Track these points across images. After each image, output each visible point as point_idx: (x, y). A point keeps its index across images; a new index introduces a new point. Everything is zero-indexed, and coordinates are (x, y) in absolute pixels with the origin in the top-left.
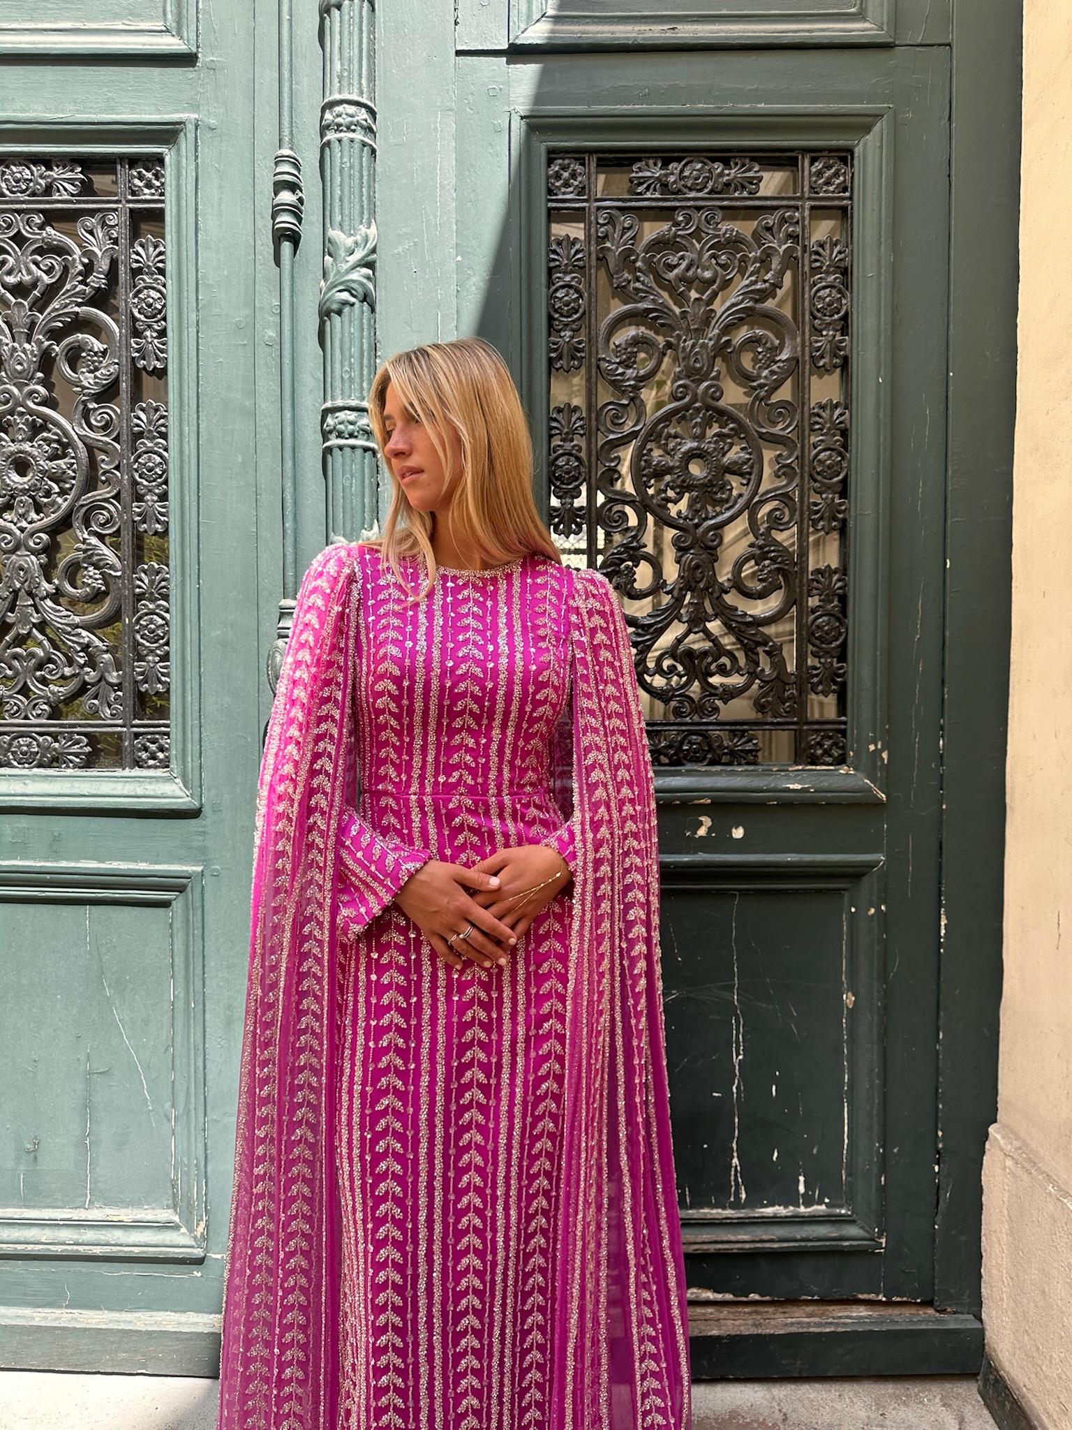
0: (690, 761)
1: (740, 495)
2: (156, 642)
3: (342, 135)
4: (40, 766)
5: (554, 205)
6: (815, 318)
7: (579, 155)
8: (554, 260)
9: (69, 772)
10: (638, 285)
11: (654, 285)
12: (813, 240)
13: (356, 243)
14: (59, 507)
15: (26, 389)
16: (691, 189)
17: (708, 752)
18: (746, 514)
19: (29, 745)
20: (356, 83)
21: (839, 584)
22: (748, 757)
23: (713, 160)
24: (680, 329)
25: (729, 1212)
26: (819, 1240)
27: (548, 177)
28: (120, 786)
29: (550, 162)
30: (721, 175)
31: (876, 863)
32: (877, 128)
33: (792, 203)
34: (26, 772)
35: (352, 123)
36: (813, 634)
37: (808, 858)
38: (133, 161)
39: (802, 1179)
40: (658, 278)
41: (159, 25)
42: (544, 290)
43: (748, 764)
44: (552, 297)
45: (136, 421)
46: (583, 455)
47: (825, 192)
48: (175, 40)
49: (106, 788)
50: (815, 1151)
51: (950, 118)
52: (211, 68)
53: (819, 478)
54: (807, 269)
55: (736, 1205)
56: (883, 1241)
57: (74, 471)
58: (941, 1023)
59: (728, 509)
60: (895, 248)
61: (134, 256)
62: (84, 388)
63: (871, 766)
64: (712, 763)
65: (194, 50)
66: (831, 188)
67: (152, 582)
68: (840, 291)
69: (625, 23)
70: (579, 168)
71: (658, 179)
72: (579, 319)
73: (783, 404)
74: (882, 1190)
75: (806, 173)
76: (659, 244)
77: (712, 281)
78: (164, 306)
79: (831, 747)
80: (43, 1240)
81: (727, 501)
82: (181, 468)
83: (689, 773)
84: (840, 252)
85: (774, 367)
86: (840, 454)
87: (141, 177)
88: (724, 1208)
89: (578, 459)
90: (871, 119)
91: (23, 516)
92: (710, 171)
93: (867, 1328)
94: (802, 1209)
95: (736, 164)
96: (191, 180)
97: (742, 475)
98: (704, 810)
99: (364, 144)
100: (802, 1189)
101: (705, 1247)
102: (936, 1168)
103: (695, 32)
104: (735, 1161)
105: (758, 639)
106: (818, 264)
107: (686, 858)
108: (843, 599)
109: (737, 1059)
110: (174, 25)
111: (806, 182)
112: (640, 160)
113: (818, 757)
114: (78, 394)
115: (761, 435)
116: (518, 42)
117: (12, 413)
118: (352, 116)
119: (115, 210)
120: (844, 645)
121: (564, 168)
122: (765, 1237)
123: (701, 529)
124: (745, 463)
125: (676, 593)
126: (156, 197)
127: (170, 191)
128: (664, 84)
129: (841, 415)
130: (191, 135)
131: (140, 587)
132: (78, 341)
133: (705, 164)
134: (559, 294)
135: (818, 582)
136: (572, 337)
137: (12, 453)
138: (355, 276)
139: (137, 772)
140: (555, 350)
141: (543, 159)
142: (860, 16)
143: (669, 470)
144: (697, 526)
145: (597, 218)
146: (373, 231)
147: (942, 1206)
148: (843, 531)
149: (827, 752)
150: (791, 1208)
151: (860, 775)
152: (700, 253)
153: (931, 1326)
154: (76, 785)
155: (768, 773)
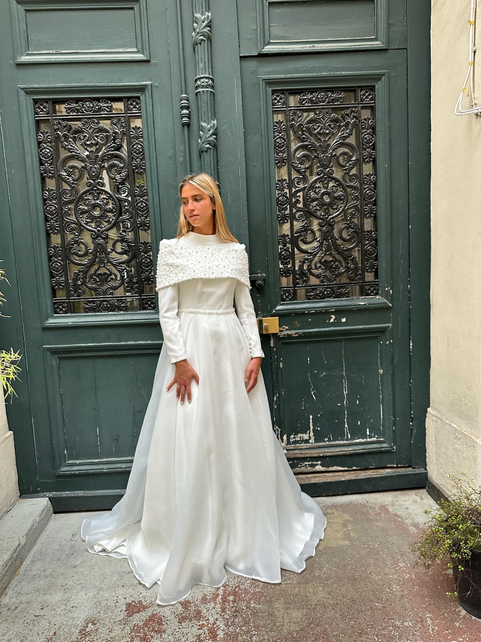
0: (327, 297)
1: (341, 207)
2: (148, 267)
3: (204, 89)
4: (111, 311)
5: (275, 109)
6: (364, 145)
7: (282, 92)
8: (275, 129)
9: (122, 312)
10: (304, 136)
11: (309, 136)
12: (362, 118)
13: (211, 127)
14: (111, 222)
15: (97, 181)
16: (321, 102)
17: (333, 294)
18: (343, 214)
19: (107, 304)
20: (207, 70)
21: (375, 235)
22: (347, 295)
23: (328, 91)
24: (319, 151)
25: (345, 442)
26: (374, 448)
27: (273, 100)
28: (140, 316)
29: (273, 94)
30: (331, 96)
31: (389, 327)
32: (383, 78)
33: (355, 105)
34: (107, 313)
35: (207, 85)
36: (366, 252)
37: (367, 326)
38: (129, 98)
39: (368, 430)
40: (311, 134)
41: (135, 50)
42: (273, 140)
43: (346, 297)
44: (275, 142)
45: (136, 191)
46: (288, 195)
47: (366, 101)
48: (142, 55)
49: (136, 317)
50: (372, 421)
51: (407, 74)
52: (155, 65)
53: (367, 200)
54: (360, 128)
55: (346, 440)
56: (395, 447)
57: (115, 209)
58: (412, 377)
59: (337, 212)
60: (390, 121)
61: (131, 133)
62: (117, 180)
63: (386, 295)
64: (334, 298)
65: (149, 59)
66: (368, 100)
67: (145, 247)
68: (372, 135)
69: (296, 44)
70: (283, 96)
71: (309, 99)
72: (284, 149)
73: (354, 175)
74: (394, 431)
75: (359, 95)
76: (311, 121)
77: (329, 134)
78: (143, 150)
79: (373, 290)
80: (123, 467)
81: (336, 209)
82: (154, 208)
83: (327, 301)
84: (371, 122)
85: (351, 163)
86: (374, 191)
87: (131, 104)
88: (343, 441)
89: (286, 197)
90: (379, 76)
91: (98, 226)
92: (327, 96)
93: (391, 474)
94: (368, 440)
95: (336, 92)
96: (151, 106)
97: (341, 200)
98: (332, 313)
99: (211, 92)
100: (368, 433)
101: (338, 453)
102: (411, 424)
103: (321, 47)
104: (346, 425)
105: (348, 255)
106: (364, 126)
107: (327, 329)
108: (376, 240)
109: (345, 393)
110: (141, 49)
111: (359, 98)
112: (303, 92)
113: (369, 293)
114: (115, 182)
115: (347, 186)
116: (261, 53)
117: (92, 190)
118: (207, 82)
119: (124, 116)
120: (377, 256)
121: (278, 96)
122: (357, 449)
123: (328, 219)
124: (342, 196)
125: (321, 241)
126: (137, 112)
127: (143, 110)
128: (311, 66)
129: (373, 178)
130: (150, 90)
131: (141, 249)
132: (114, 163)
133: (325, 93)
134: (278, 140)
135: (368, 235)
136: (282, 155)
137: (93, 204)
138: (211, 139)
139: (144, 311)
140: (277, 160)
141: (271, 94)
142: (376, 39)
143: (316, 199)
144: (327, 218)
145: (289, 114)
146: (215, 122)
147: (413, 435)
148: (375, 218)
149: (372, 292)
150: (365, 439)
151: (383, 298)
152: (325, 125)
153: (411, 473)
154: (125, 317)
155: (353, 300)
